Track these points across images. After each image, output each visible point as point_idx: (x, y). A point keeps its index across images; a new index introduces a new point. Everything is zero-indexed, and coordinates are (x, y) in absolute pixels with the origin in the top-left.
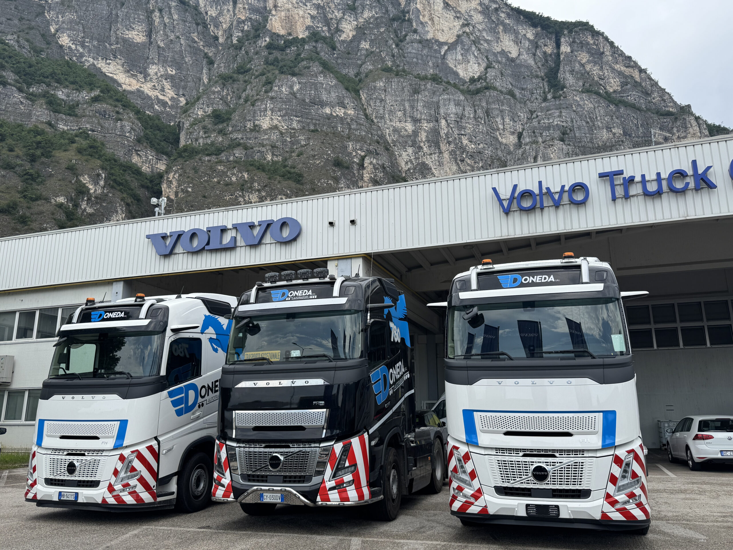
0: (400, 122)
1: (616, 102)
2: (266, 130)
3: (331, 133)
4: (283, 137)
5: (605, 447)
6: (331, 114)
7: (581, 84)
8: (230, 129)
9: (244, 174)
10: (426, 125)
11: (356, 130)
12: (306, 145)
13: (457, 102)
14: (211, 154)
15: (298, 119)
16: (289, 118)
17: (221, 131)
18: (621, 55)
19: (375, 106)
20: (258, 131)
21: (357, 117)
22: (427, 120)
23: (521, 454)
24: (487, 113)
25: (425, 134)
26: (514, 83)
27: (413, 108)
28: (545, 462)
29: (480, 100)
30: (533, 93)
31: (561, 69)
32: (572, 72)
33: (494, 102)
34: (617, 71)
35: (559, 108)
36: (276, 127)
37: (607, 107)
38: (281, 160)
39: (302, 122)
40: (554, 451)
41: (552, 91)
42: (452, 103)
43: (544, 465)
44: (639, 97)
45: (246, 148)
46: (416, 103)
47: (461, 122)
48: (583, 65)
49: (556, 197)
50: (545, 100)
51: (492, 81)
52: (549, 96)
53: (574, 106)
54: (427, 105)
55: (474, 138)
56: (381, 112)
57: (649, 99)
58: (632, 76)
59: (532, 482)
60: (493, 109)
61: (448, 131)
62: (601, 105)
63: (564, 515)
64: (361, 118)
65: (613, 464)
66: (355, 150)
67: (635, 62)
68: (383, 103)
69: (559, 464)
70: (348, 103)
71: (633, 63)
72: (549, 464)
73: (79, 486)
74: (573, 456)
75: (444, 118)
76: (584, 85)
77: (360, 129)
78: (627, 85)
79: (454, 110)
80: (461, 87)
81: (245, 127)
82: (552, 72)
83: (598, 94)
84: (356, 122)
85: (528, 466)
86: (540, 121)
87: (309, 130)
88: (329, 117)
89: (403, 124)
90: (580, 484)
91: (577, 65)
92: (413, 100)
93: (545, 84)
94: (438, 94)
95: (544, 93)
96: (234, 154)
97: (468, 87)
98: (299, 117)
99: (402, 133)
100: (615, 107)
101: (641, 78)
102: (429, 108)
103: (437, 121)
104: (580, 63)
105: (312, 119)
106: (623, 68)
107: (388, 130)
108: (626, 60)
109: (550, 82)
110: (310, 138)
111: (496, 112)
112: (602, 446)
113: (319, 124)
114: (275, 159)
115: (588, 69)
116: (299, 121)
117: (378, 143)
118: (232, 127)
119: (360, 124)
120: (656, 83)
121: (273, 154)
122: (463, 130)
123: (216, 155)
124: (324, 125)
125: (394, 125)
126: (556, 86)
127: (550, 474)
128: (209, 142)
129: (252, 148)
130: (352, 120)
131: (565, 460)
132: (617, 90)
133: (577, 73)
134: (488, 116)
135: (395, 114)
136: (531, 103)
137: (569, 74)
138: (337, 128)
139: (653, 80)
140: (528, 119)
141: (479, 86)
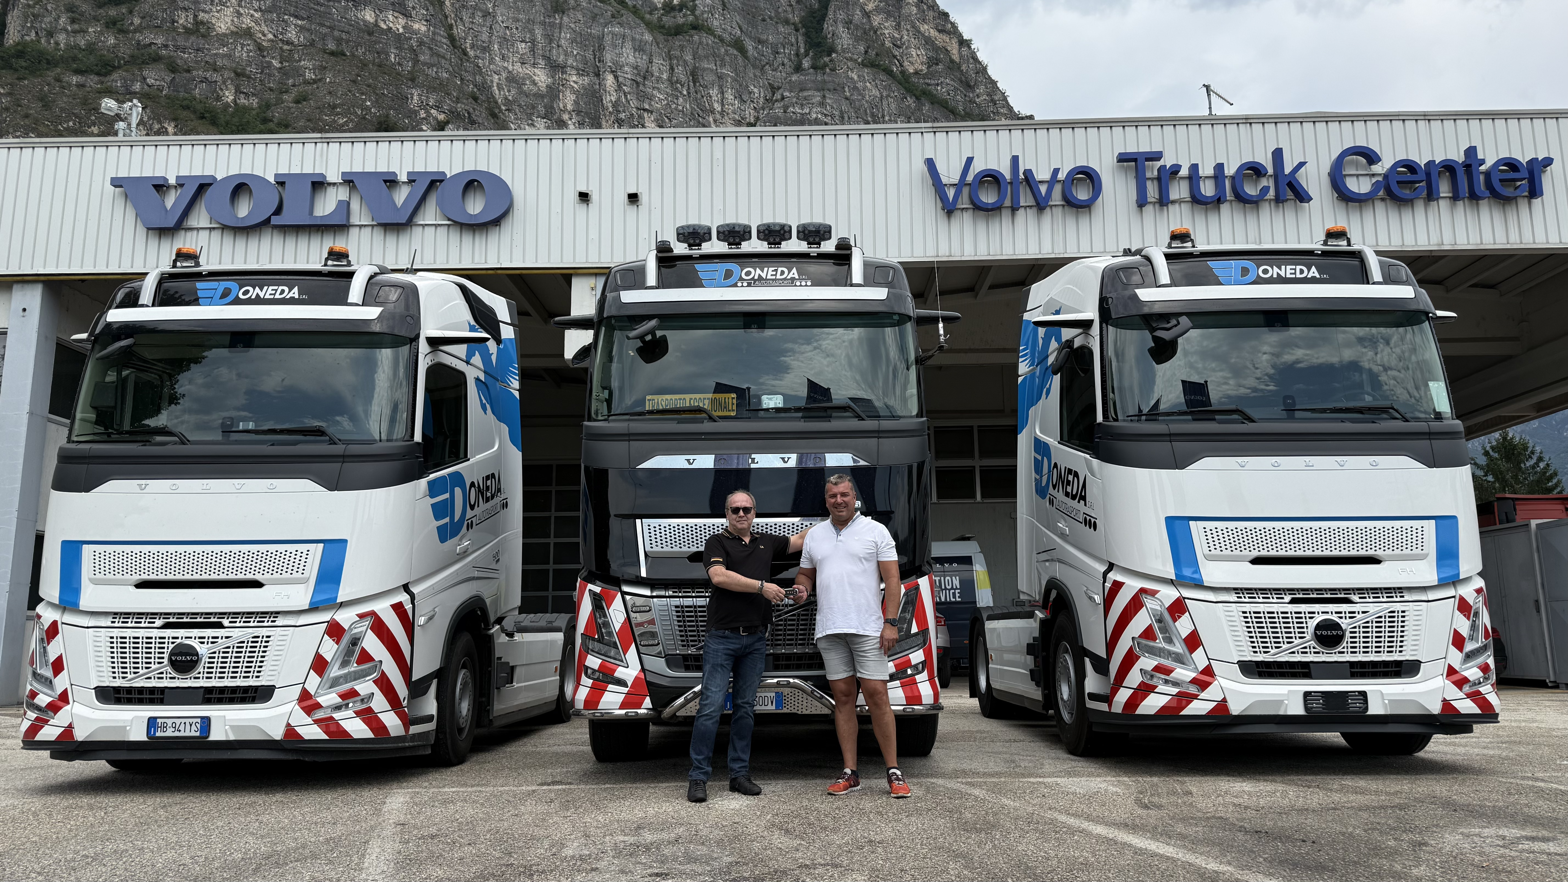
0: (523, 63)
1: (918, 93)
2: (225, 35)
3: (373, 64)
4: (264, 57)
5: (1443, 584)
6: (376, 24)
7: (862, 49)
8: (137, 21)
9: (166, 125)
10: (574, 78)
11: (431, 66)
12: (315, 81)
13: (637, 43)
14: (86, 71)
15: (300, 22)
16: (279, 17)
17: (114, 24)
18: (933, 7)
19: (473, 23)
20: (203, 36)
21: (433, 39)
22: (578, 70)
23: (1287, 598)
24: (694, 75)
25: (573, 97)
26: (745, 27)
27: (550, 42)
28: (1336, 613)
29: (682, 48)
30: (777, 53)
31: (831, 14)
32: (848, 23)
33: (706, 57)
34: (923, 35)
35: (821, 88)
36: (248, 33)
37: (902, 99)
38: (255, 105)
39: (308, 30)
40: (1347, 590)
41: (811, 54)
42: (629, 45)
43: (1335, 617)
44: (956, 89)
45: (173, 68)
46: (557, 30)
47: (644, 85)
48: (867, 15)
49: (1043, 189)
50: (798, 69)
51: (706, 16)
52: (806, 63)
53: (847, 89)
54: (580, 40)
55: (667, 120)
56: (485, 37)
57: (971, 95)
58: (947, 50)
59: (1313, 650)
60: (704, 69)
61: (619, 99)
62: (892, 95)
63: (1375, 708)
64: (440, 42)
65: (1457, 613)
66: (425, 107)
67: (953, 24)
68: (489, 20)
69: (1361, 615)
70: (414, 8)
71: (950, 26)
72: (1343, 615)
73: (208, 701)
74: (1385, 599)
75: (612, 72)
76: (866, 52)
77: (438, 65)
78: (937, 64)
79: (631, 59)
80: (648, 16)
81: (174, 21)
82: (814, 17)
83: (889, 72)
84: (431, 49)
85: (1303, 620)
86: (788, 107)
87: (325, 51)
88: (372, 30)
89: (528, 70)
90: (1400, 652)
91: (858, 13)
92: (552, 25)
93: (800, 38)
94: (602, 21)
95: (797, 55)
96: (145, 79)
97: (660, 19)
98: (302, 19)
99: (525, 88)
100: (914, 102)
101: (961, 57)
102: (584, 47)
103: (598, 75)
104: (863, 10)
105: (332, 28)
106: (933, 33)
107: (497, 77)
108: (939, 18)
109: (809, 37)
110: (325, 68)
111: (710, 78)
112: (1439, 580)
113: (347, 41)
114: (243, 101)
115: (875, 24)
116: (302, 29)
117: (475, 99)
118: (143, 18)
119: (439, 55)
120: (985, 69)
121: (238, 91)
122: (647, 101)
123: (98, 74)
124: (359, 45)
125: (510, 68)
126: (818, 45)
127: (1348, 635)
128: (82, 43)
129: (188, 71)
130: (421, 43)
131: (1373, 608)
132: (921, 70)
133: (857, 27)
134: (694, 83)
135: (513, 46)
136: (773, 70)
137: (844, 27)
138: (387, 55)
139: (980, 63)
140: (767, 100)
141: (681, 21)
